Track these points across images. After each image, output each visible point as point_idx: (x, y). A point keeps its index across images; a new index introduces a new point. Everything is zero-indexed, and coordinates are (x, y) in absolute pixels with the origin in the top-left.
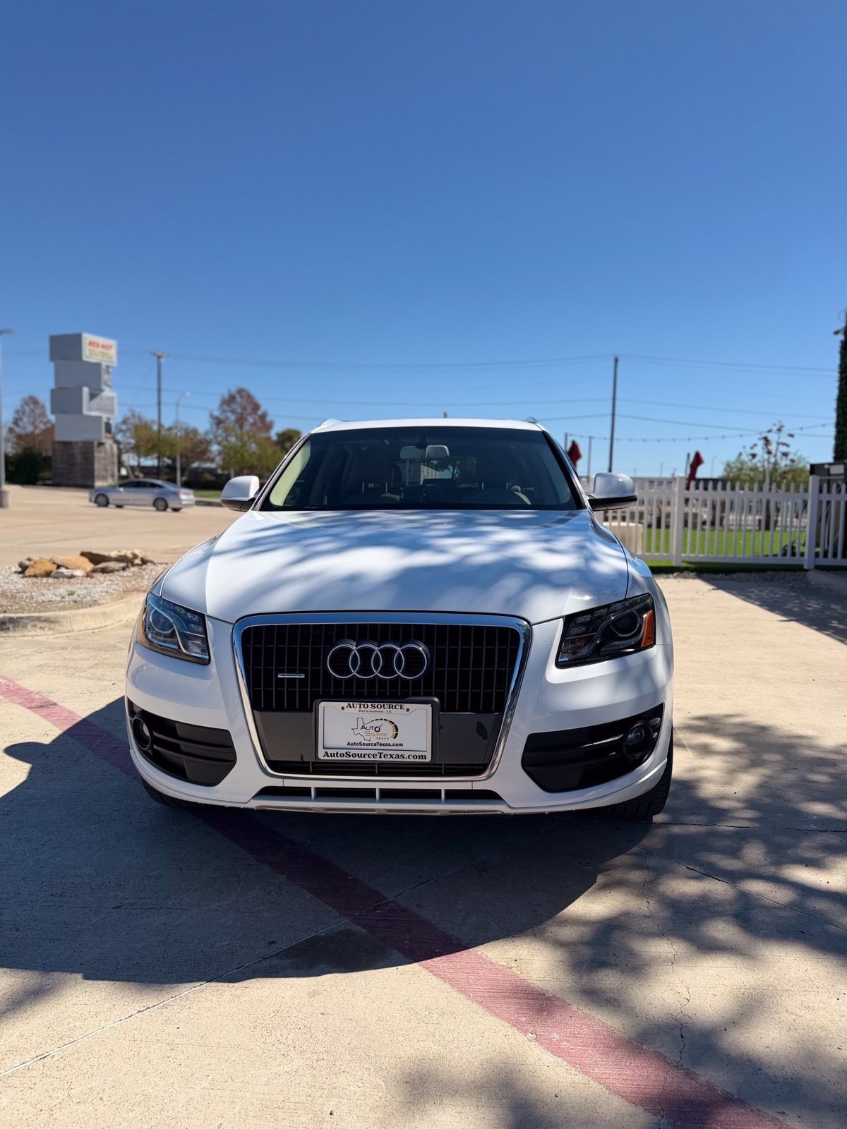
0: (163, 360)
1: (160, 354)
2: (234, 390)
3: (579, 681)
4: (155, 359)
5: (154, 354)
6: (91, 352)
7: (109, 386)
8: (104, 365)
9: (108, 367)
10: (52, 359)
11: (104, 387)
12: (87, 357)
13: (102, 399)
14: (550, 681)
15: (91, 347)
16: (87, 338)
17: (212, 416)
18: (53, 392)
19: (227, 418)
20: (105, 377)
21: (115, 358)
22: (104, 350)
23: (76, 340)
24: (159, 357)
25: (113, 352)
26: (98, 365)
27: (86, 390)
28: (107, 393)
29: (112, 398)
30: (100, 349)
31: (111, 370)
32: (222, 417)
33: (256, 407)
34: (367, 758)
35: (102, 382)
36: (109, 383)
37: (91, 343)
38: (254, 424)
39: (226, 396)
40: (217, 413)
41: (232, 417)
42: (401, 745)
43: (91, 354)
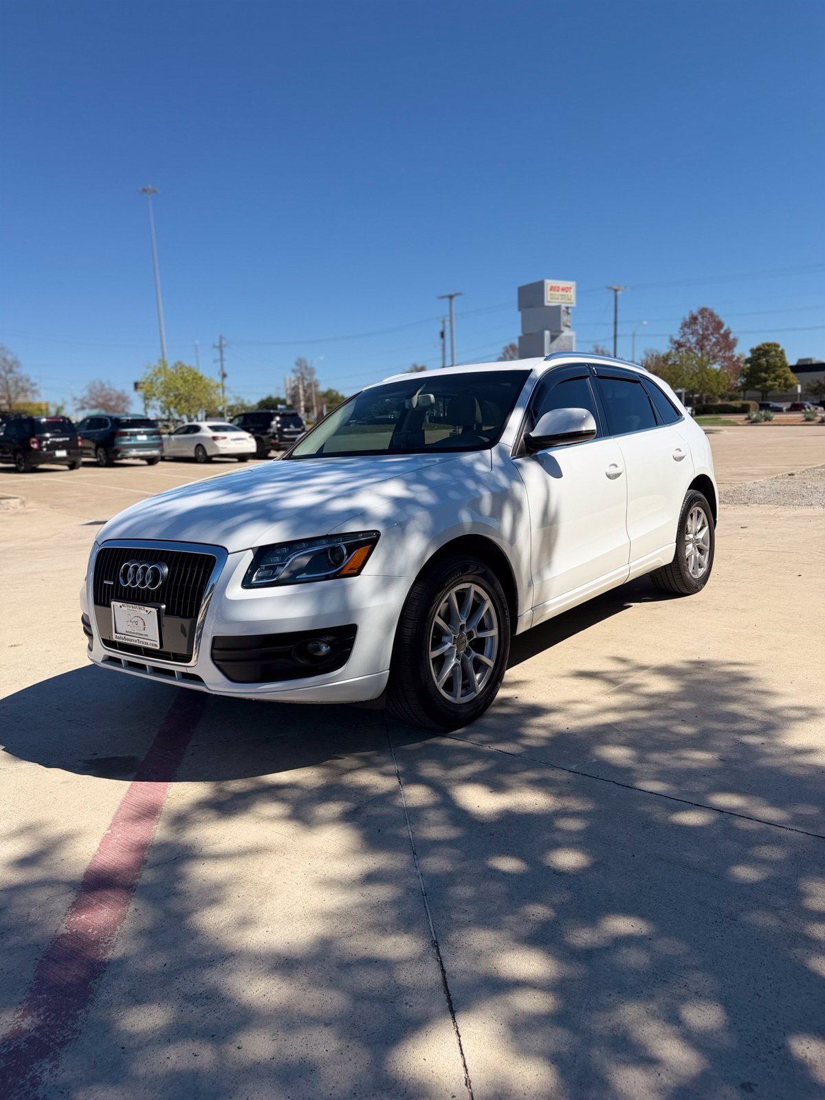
0: (619, 293)
1: (615, 287)
2: (695, 311)
3: (247, 600)
4: (612, 292)
5: (610, 288)
6: (552, 297)
7: (569, 327)
8: (563, 307)
9: (567, 308)
10: (519, 310)
11: (563, 328)
12: (548, 302)
13: (561, 340)
14: (227, 596)
15: (552, 292)
16: (549, 283)
17: (671, 340)
18: (520, 338)
19: (689, 341)
20: (564, 318)
21: (573, 300)
22: (564, 293)
23: (539, 288)
24: (616, 291)
25: (572, 293)
26: (558, 308)
27: (547, 333)
28: (567, 333)
29: (570, 337)
30: (560, 292)
31: (570, 311)
32: (682, 340)
33: (719, 325)
34: (132, 643)
35: (562, 324)
36: (568, 324)
37: (552, 288)
38: (716, 344)
39: (687, 317)
40: (677, 338)
41: (693, 340)
42: (147, 635)
43: (551, 298)
